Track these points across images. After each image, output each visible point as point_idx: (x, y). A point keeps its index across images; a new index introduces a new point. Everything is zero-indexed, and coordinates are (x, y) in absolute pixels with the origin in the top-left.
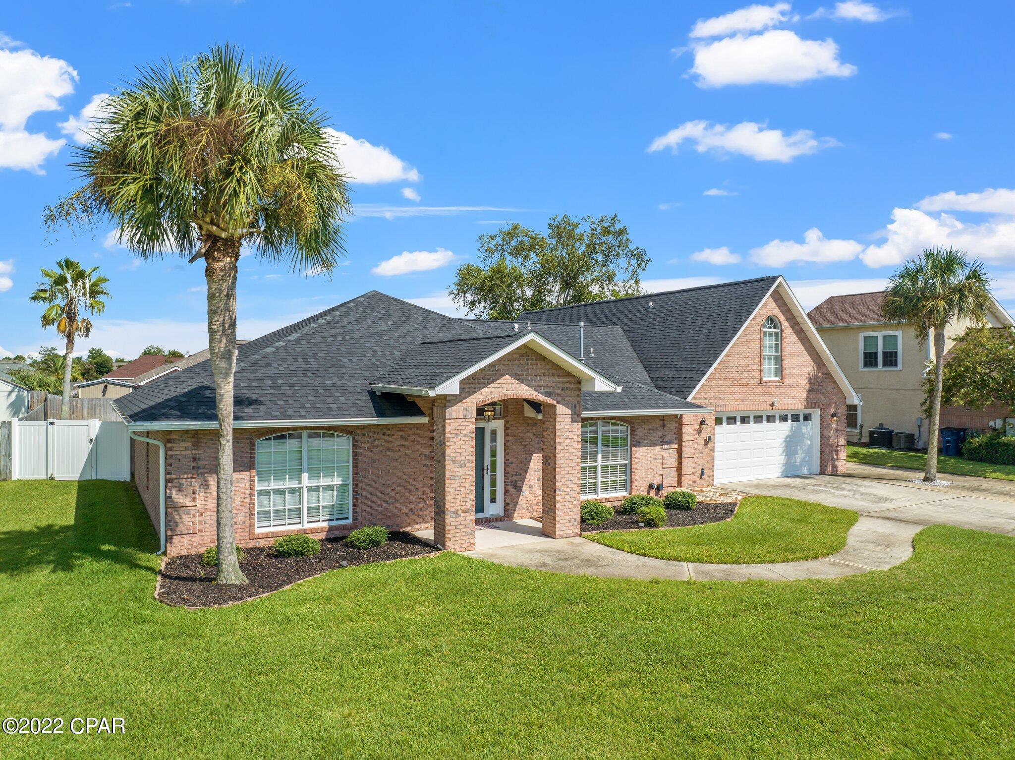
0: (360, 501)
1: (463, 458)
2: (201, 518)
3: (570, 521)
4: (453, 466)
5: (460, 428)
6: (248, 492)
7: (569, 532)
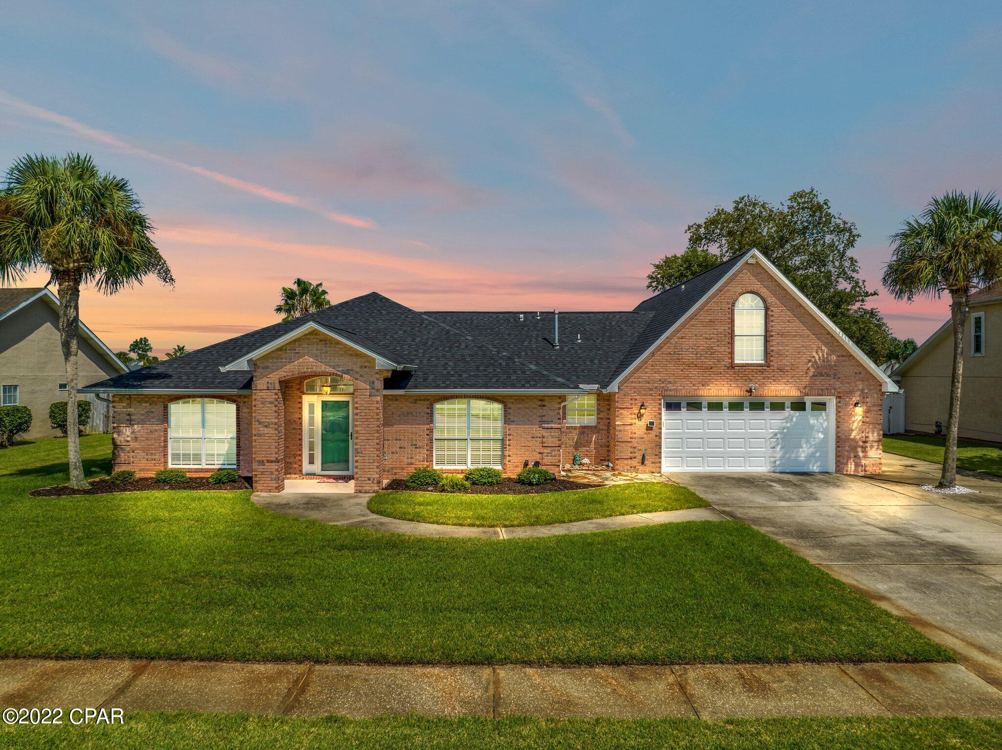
0: (241, 452)
1: (267, 420)
2: (133, 454)
3: (369, 479)
4: (259, 426)
5: (265, 397)
6: (162, 439)
7: (368, 488)
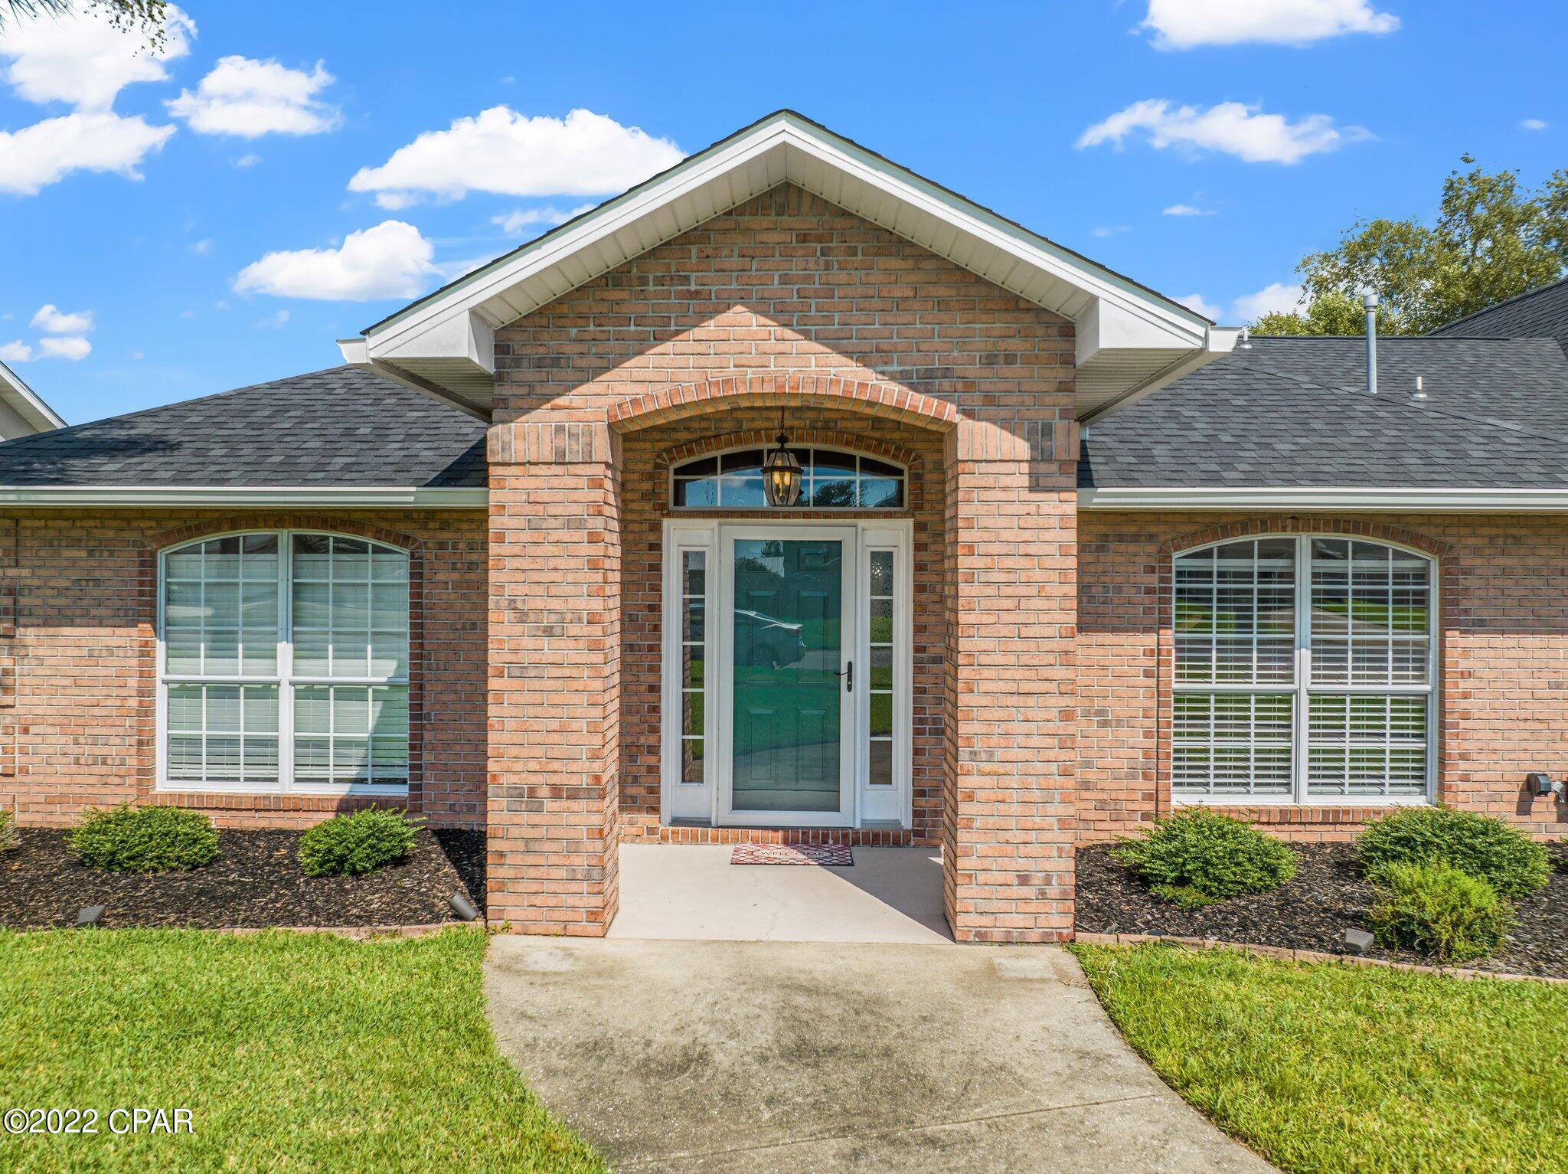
1: (555, 604)
2: (25, 739)
3: (1024, 880)
4: (518, 628)
5: (544, 496)
6: (133, 682)
7: (1019, 921)
